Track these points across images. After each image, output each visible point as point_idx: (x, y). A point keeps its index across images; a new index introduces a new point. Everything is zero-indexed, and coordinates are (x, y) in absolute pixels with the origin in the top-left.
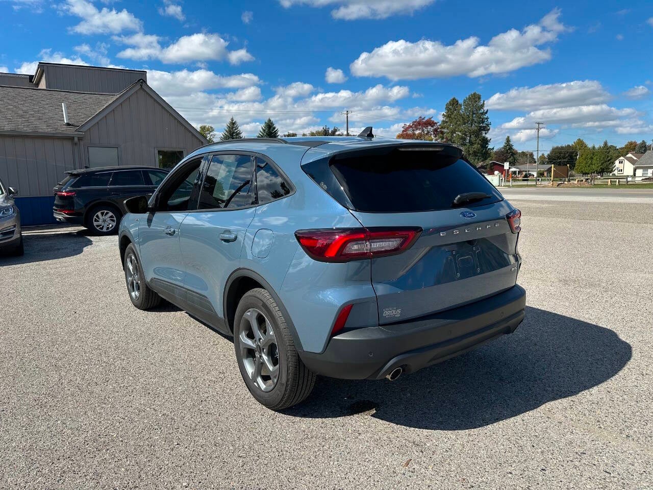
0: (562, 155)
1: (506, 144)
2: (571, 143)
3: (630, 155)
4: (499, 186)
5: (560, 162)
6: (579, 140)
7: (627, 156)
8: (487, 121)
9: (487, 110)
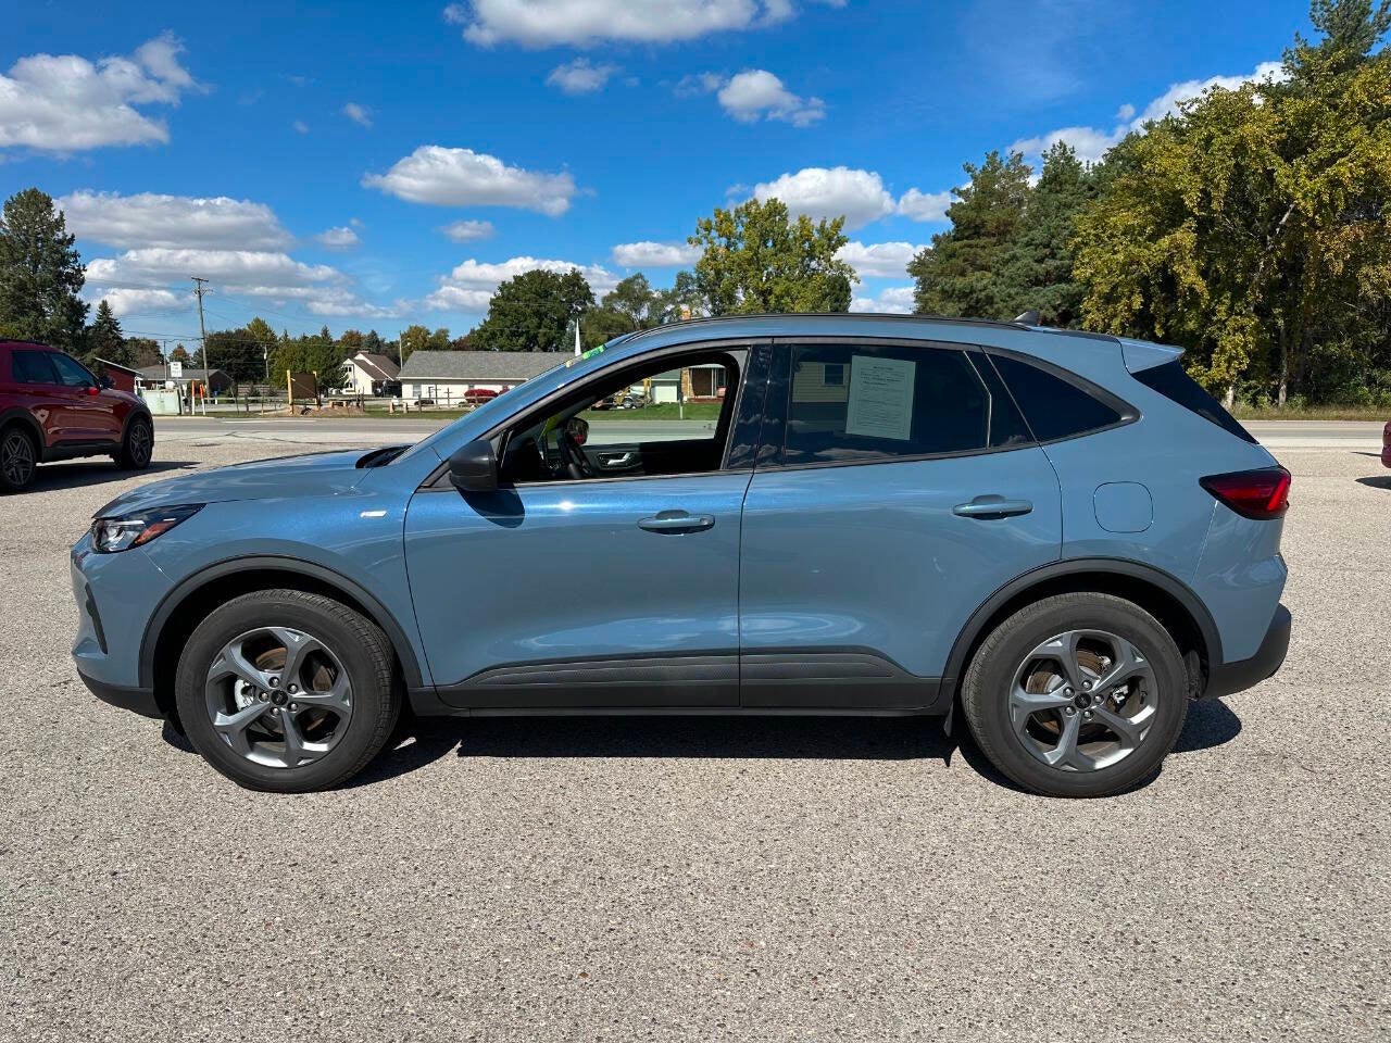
0: (231, 349)
1: (100, 317)
2: (243, 326)
3: (360, 357)
4: (180, 414)
5: (230, 364)
6: (257, 320)
7: (356, 358)
8: (76, 261)
9: (73, 236)
